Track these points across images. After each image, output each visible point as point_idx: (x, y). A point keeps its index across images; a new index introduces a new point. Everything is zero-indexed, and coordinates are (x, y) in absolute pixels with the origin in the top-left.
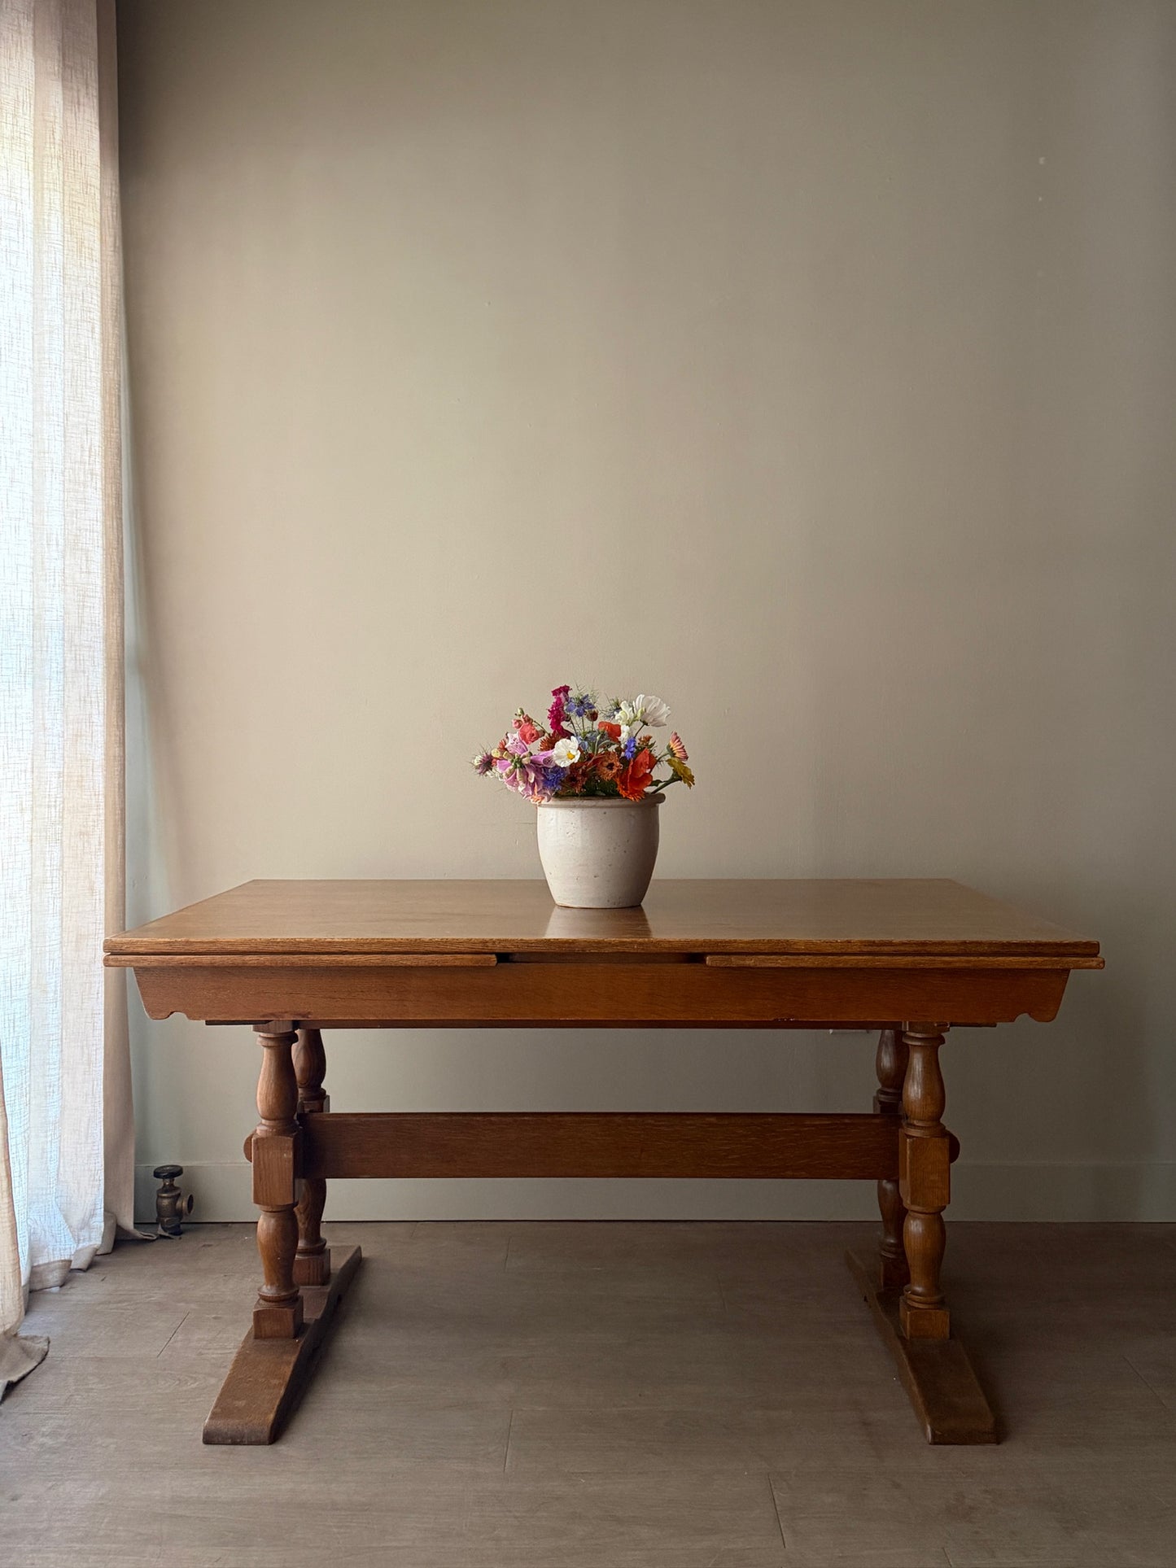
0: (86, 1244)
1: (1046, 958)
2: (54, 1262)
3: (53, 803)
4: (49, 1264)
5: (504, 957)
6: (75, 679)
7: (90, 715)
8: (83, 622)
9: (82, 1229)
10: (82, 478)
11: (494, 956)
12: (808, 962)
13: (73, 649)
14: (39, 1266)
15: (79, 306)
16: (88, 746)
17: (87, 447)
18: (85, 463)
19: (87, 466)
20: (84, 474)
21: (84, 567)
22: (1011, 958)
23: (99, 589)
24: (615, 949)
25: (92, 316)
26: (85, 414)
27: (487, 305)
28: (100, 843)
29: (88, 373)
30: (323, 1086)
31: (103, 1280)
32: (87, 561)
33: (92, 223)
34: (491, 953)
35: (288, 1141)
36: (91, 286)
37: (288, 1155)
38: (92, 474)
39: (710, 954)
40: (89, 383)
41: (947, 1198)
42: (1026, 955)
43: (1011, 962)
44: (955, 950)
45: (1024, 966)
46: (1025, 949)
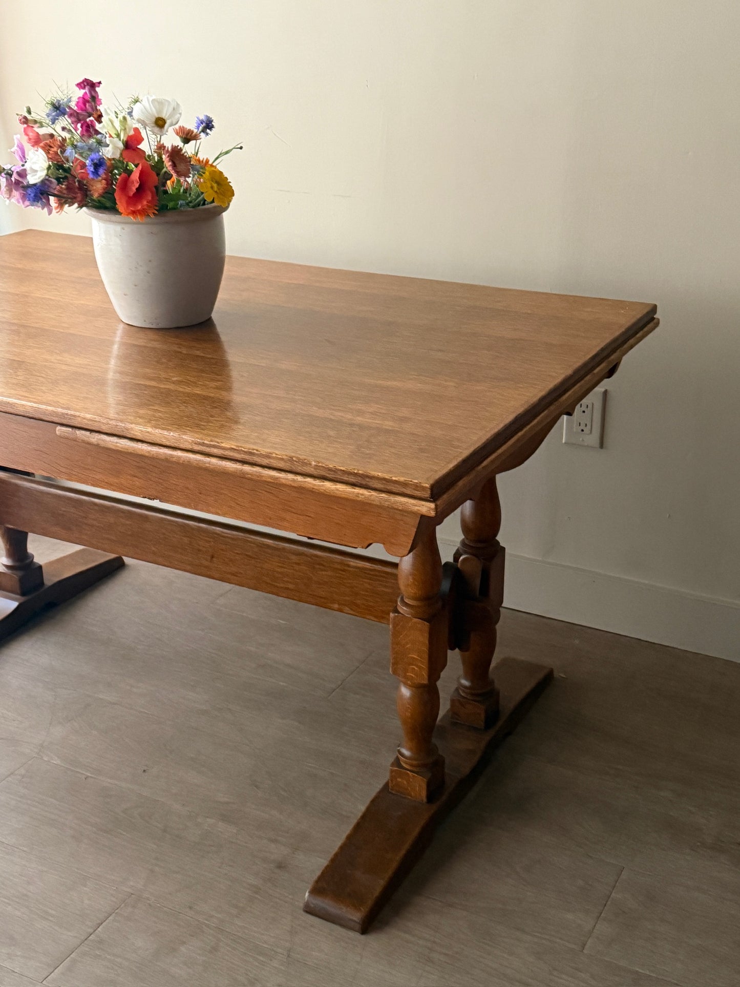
1: (372, 493)
39: (61, 425)
41: (426, 676)
42: (354, 485)
43: (338, 490)
44: (281, 465)
45: (351, 497)
46: (352, 479)
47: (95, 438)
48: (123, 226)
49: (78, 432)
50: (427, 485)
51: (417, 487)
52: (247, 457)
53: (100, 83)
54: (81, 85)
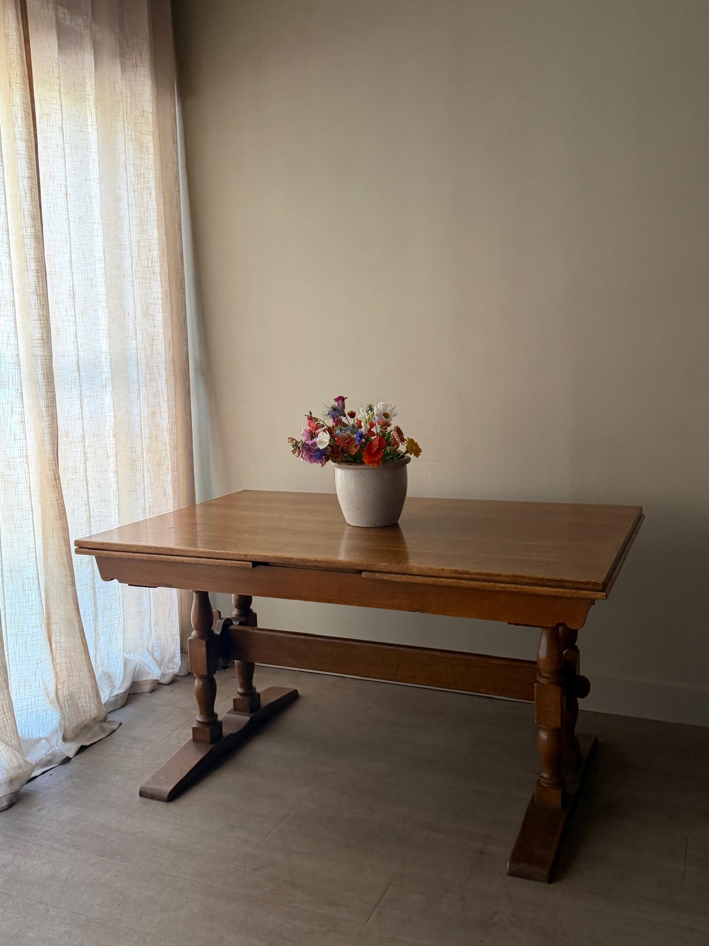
0: (172, 671)
1: (566, 590)
2: (149, 680)
3: (134, 451)
4: (147, 680)
5: (255, 564)
6: (151, 384)
7: (159, 403)
8: (153, 353)
9: (169, 663)
10: (148, 276)
11: (250, 563)
12: (420, 580)
13: (149, 368)
14: (140, 681)
15: (142, 181)
16: (159, 419)
17: (150, 258)
18: (150, 267)
19: (151, 269)
20: (150, 273)
21: (152, 324)
22: (544, 588)
23: (161, 335)
24: (313, 564)
25: (149, 185)
26: (148, 240)
27: (371, 147)
28: (168, 469)
29: (149, 218)
30: (251, 607)
31: (171, 691)
32: (153, 320)
33: (148, 133)
34: (250, 561)
35: (204, 642)
36: (148, 169)
37: (204, 649)
38: (154, 273)
39: (365, 571)
40: (149, 223)
41: (559, 722)
42: (554, 587)
43: (544, 591)
44: (508, 580)
45: (552, 594)
46: (553, 583)
47: (387, 577)
48: (361, 471)
49: (376, 575)
50: (601, 583)
51: (594, 584)
52: (487, 577)
53: (347, 398)
54: (337, 400)
